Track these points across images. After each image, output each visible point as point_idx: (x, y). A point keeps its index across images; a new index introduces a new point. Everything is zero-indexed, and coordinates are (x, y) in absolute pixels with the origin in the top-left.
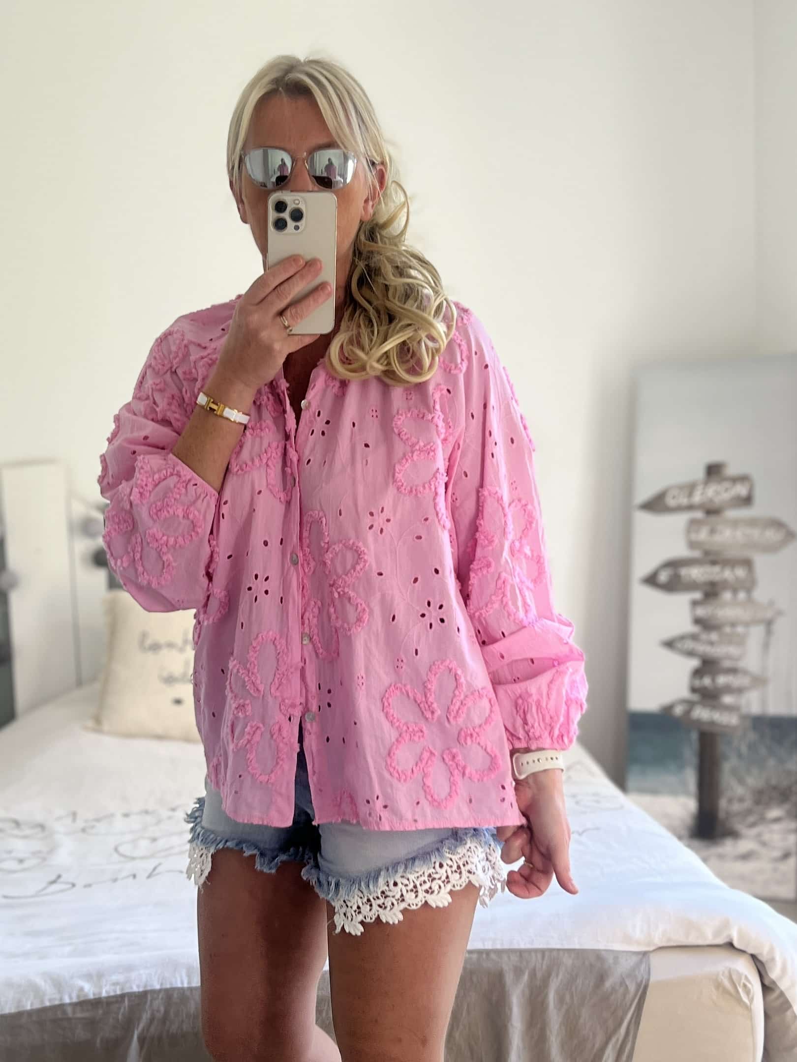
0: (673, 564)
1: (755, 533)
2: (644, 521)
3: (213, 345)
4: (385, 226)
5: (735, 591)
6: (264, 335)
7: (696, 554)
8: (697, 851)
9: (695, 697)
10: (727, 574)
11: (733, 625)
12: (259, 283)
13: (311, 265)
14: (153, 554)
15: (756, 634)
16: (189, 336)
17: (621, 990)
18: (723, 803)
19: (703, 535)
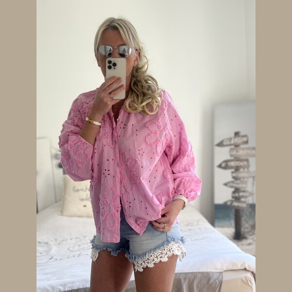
0: (226, 161)
1: (249, 152)
2: (217, 149)
3: (90, 103)
4: (141, 68)
5: (244, 168)
7: (233, 158)
8: (235, 243)
9: (233, 199)
10: (242, 164)
11: (244, 178)
13: (119, 79)
14: (75, 165)
15: (250, 180)
16: (83, 100)
17: (215, 283)
18: (242, 229)
19: (234, 153)
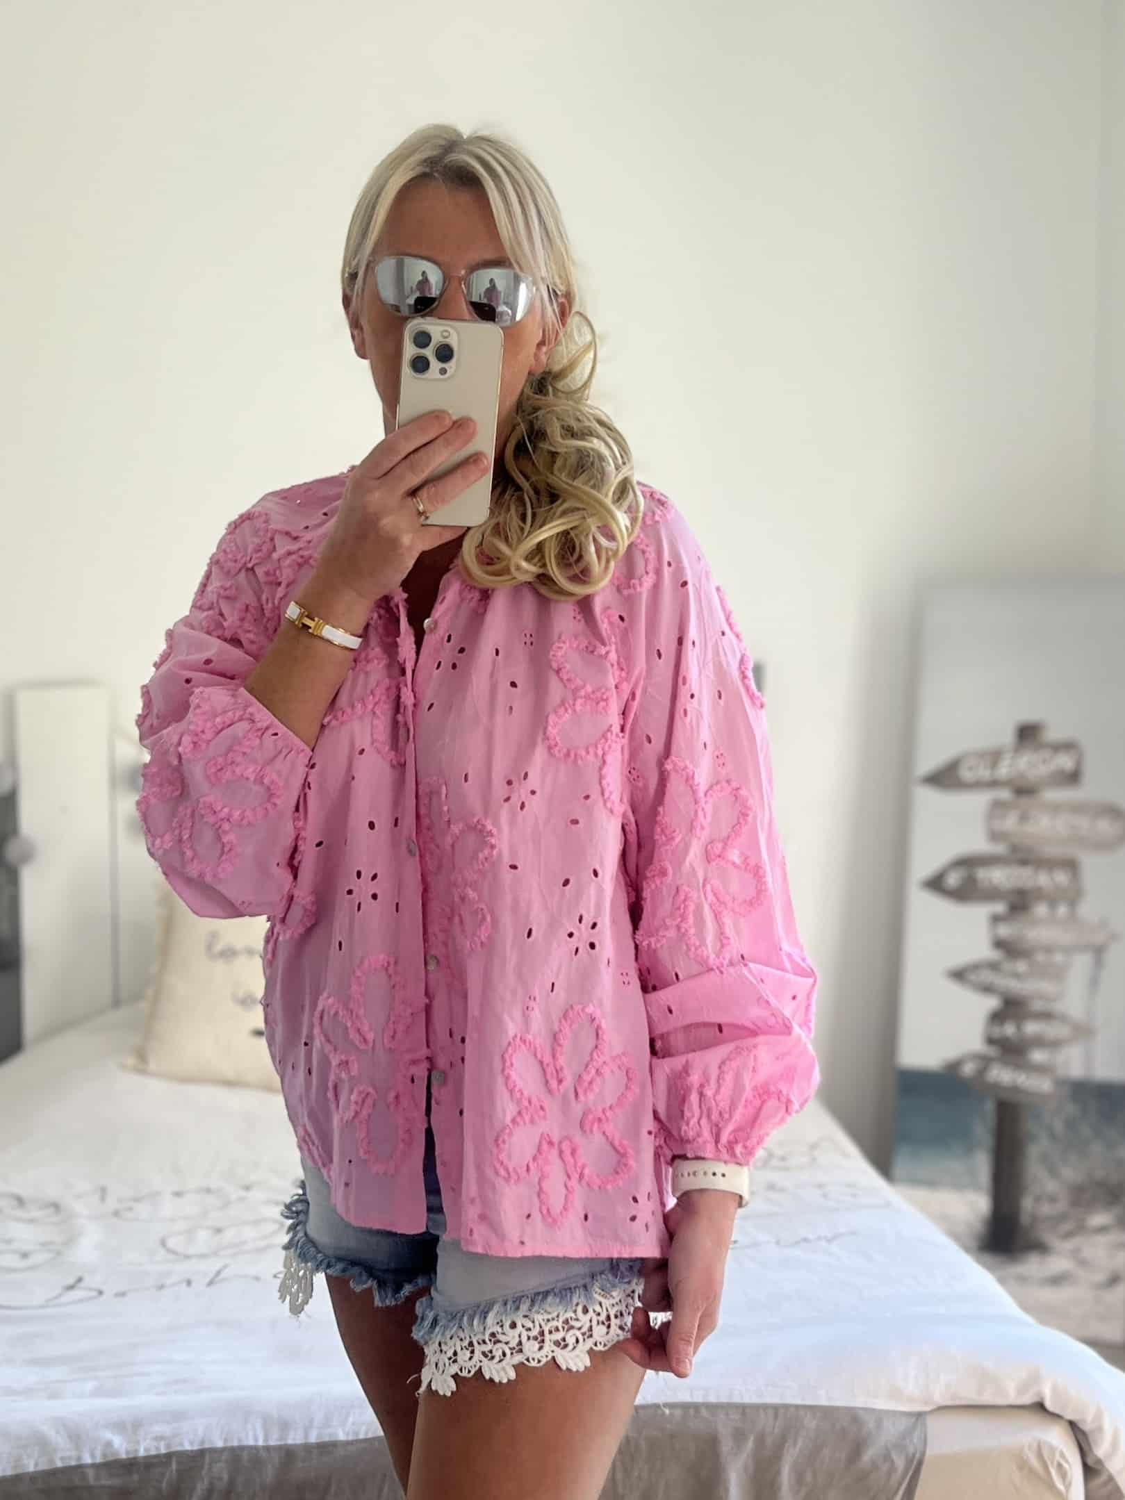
0: (968, 863)
1: (1083, 823)
2: (928, 800)
3: (308, 536)
4: (560, 375)
5: (1053, 903)
6: (387, 522)
7: (1000, 849)
9: (992, 1051)
10: (1043, 879)
11: (1049, 950)
12: (381, 451)
13: (461, 425)
14: (208, 835)
15: (1081, 965)
16: (277, 523)
17: (885, 1468)
18: (1027, 1203)
19: (1010, 823)
